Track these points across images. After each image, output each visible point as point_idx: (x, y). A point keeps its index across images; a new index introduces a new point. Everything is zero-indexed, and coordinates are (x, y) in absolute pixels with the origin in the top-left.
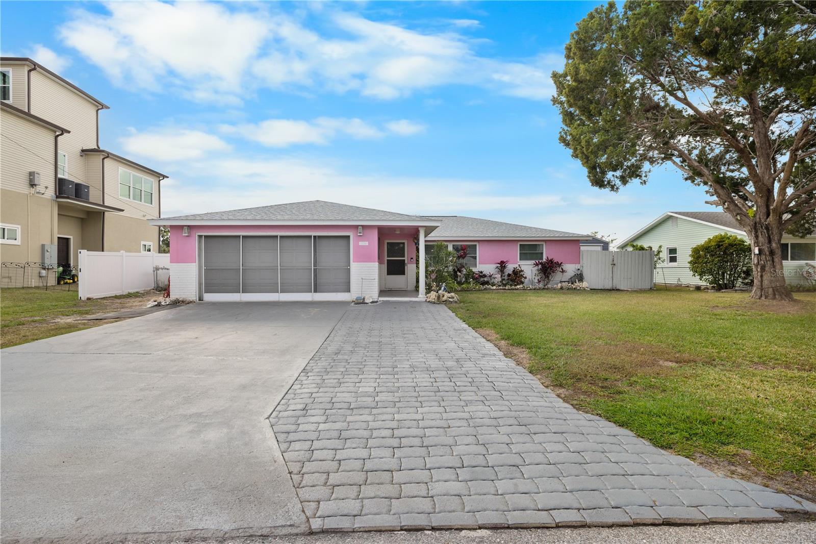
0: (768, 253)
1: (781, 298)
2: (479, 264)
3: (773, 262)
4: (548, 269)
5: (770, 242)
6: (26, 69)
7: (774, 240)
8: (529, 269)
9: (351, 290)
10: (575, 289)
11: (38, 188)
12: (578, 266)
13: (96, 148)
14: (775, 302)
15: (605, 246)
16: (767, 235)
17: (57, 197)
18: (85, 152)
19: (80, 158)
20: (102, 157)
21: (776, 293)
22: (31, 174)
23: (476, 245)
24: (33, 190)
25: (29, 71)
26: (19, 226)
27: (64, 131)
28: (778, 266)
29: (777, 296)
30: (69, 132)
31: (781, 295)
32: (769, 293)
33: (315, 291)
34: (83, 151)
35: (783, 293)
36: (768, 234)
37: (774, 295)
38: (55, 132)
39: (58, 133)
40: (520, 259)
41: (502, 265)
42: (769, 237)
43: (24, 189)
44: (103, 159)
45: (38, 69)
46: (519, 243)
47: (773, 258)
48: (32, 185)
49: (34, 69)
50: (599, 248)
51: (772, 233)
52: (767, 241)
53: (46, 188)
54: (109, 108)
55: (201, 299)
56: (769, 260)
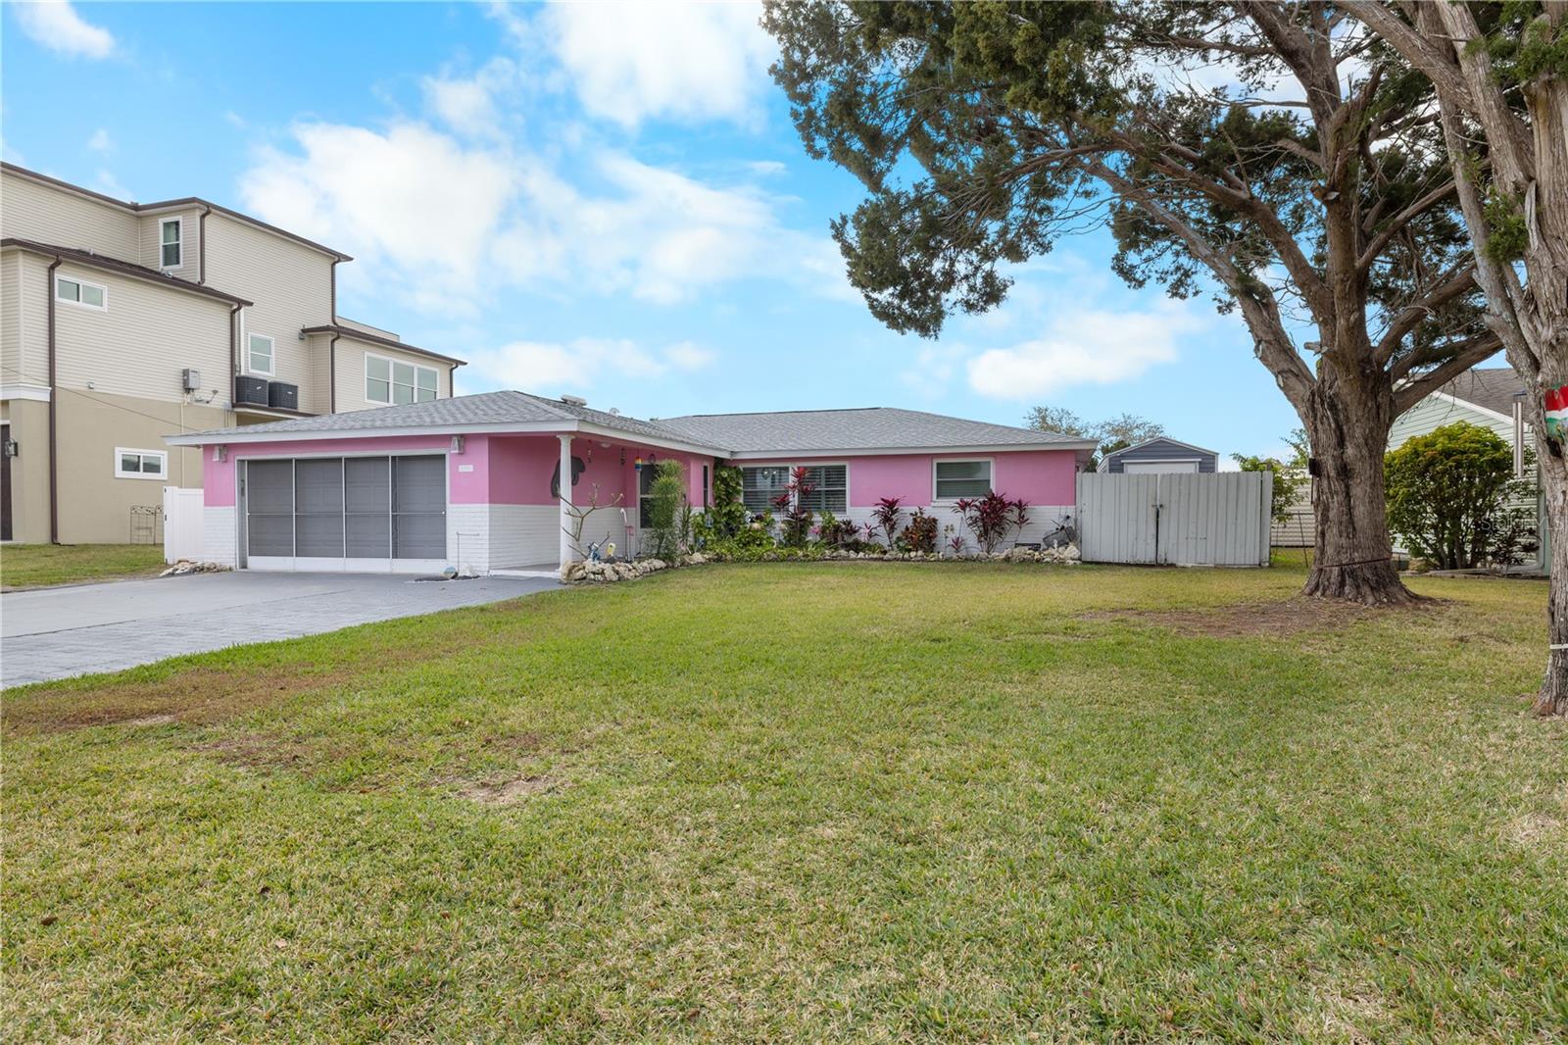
0: (1333, 474)
1: (1359, 593)
2: (852, 505)
3: (1348, 495)
4: (994, 516)
5: (1341, 443)
6: (198, 214)
7: (1354, 437)
8: (951, 518)
9: (448, 555)
10: (1038, 561)
11: (197, 394)
12: (1070, 510)
13: (332, 324)
14: (1342, 603)
15: (1207, 461)
16: (1333, 425)
17: (234, 406)
18: (308, 333)
19: (298, 342)
20: (331, 338)
21: (1348, 581)
22: (186, 373)
23: (844, 467)
24: (188, 398)
25: (203, 217)
26: (165, 453)
27: (242, 303)
28: (1362, 508)
29: (1347, 589)
30: (251, 304)
31: (1358, 587)
32: (1332, 580)
33: (395, 556)
34: (304, 331)
35: (1366, 581)
36: (1337, 421)
37: (1342, 584)
38: (231, 306)
39: (235, 307)
40: (938, 496)
41: (889, 508)
42: (1339, 428)
43: (176, 396)
44: (333, 341)
45: (213, 210)
46: (936, 461)
47: (1347, 487)
48: (188, 390)
49: (208, 213)
50: (1190, 468)
51: (1348, 419)
52: (1334, 441)
53: (215, 392)
54: (351, 259)
55: (244, 566)
56: (1337, 493)
